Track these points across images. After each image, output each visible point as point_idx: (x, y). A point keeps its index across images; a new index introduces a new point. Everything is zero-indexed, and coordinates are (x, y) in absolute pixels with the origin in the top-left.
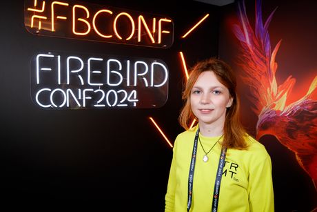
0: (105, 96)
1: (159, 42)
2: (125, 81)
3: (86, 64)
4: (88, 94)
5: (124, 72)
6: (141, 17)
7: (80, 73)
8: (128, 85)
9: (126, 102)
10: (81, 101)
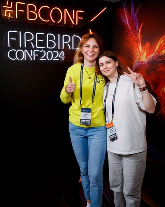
0: (46, 54)
1: (77, 24)
2: (57, 46)
3: (35, 36)
4: (36, 53)
5: (57, 41)
6: (66, 9)
7: (32, 41)
8: (59, 48)
9: (58, 58)
10: (33, 57)
